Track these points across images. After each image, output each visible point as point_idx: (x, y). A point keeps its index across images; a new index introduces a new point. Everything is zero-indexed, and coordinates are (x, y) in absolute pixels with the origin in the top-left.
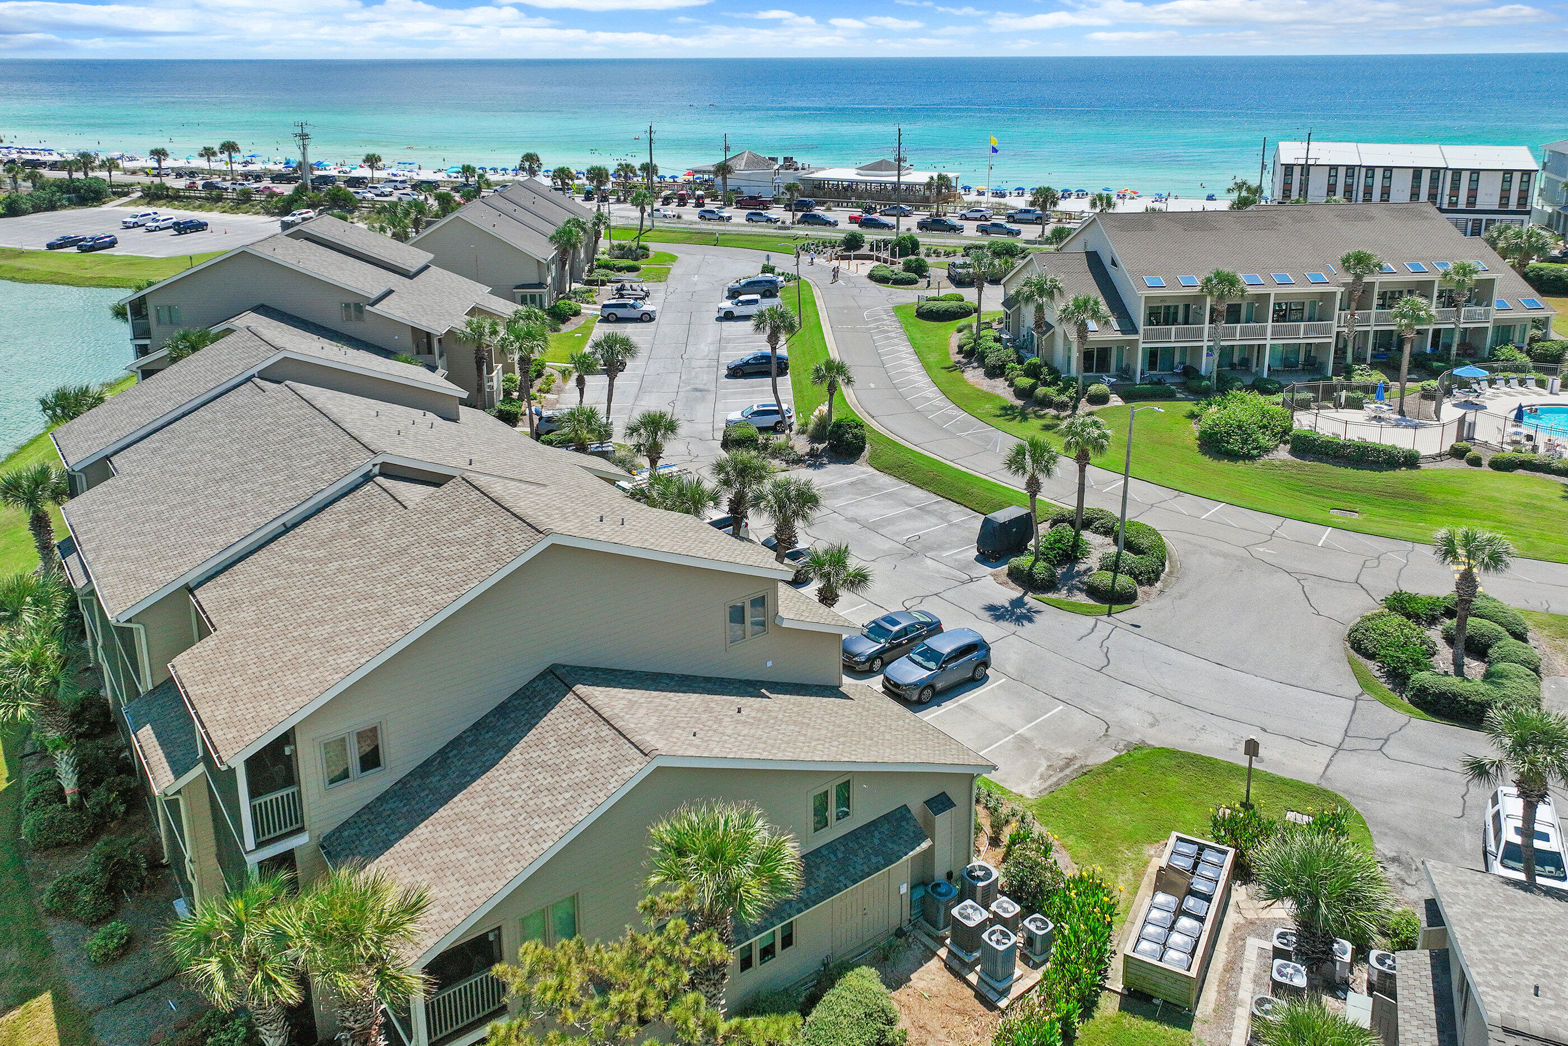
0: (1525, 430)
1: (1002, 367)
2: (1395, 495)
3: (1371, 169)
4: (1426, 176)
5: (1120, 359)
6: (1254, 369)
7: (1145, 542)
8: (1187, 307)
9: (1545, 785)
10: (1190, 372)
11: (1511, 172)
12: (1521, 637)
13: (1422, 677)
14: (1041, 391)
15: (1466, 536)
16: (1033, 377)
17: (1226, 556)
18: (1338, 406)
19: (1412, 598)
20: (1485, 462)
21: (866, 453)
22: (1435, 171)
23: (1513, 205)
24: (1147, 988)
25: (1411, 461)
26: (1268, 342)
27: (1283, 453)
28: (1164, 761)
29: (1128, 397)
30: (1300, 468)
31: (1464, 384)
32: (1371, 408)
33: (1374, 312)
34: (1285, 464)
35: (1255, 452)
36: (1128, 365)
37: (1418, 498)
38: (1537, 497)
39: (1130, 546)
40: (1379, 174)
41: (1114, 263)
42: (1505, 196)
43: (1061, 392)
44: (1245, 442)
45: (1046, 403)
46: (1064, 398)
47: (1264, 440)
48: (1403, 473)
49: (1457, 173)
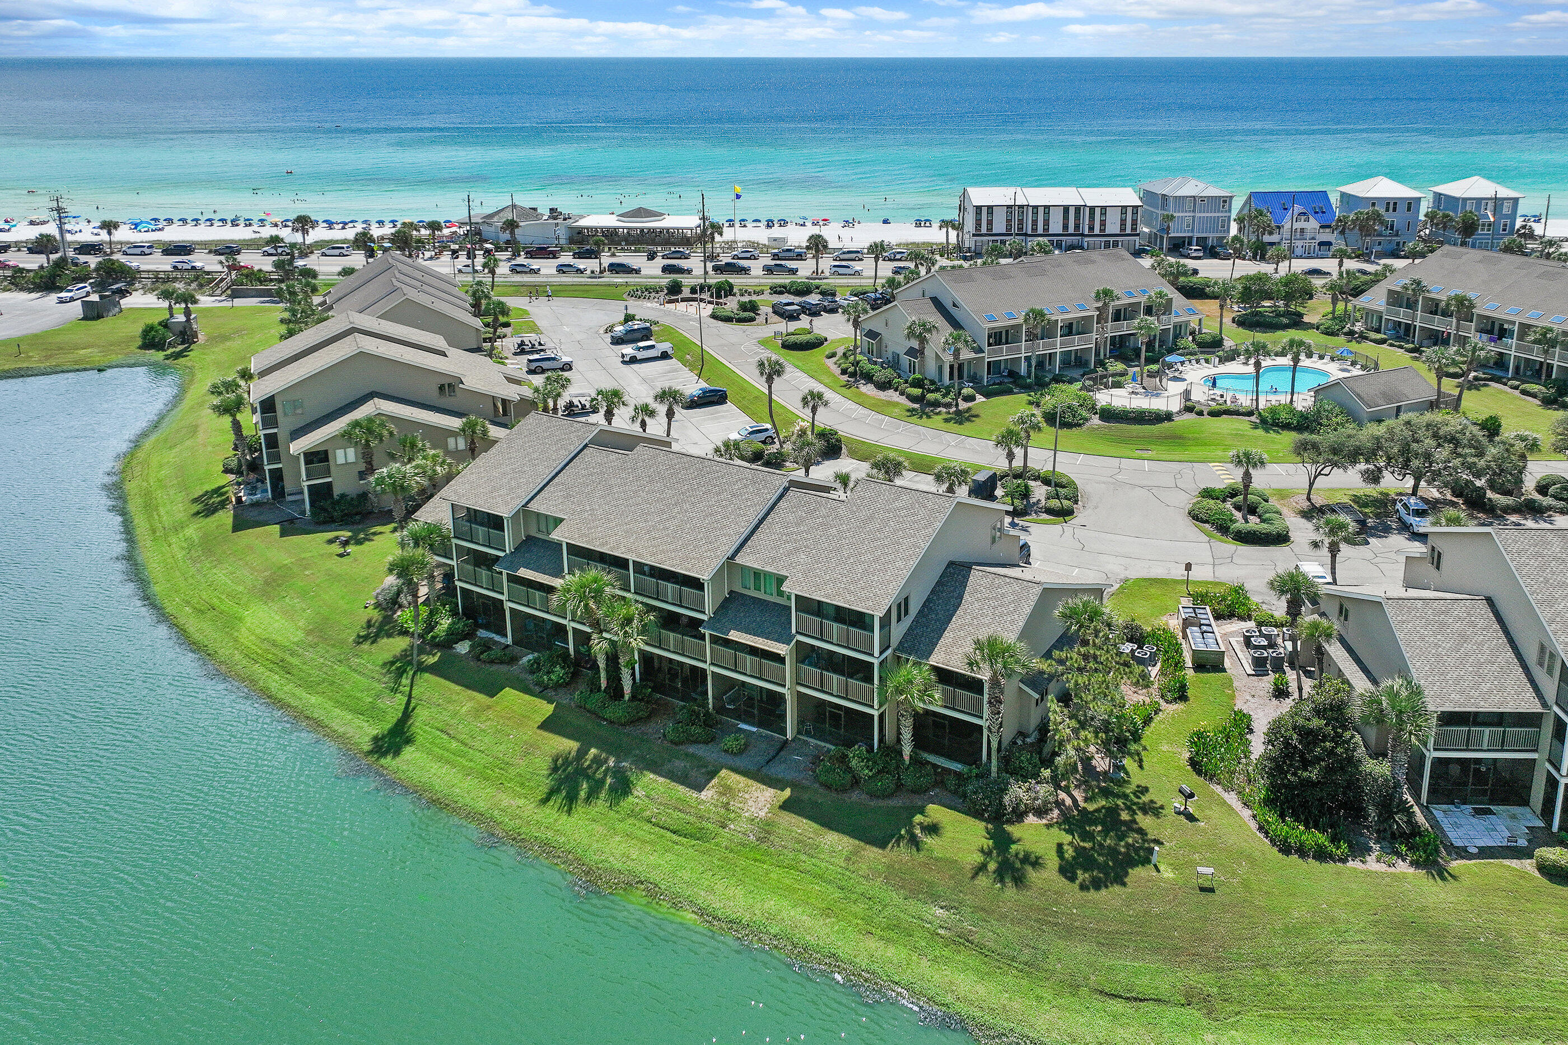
0: (1219, 392)
1: (890, 382)
2: (1166, 438)
3: (1035, 207)
4: (1072, 212)
5: (969, 371)
6: (1048, 367)
7: (1064, 481)
8: (1007, 331)
9: (1338, 547)
10: (1013, 374)
11: (1126, 207)
12: (1267, 501)
13: (1234, 527)
14: (931, 396)
15: (1244, 454)
16: (920, 387)
17: (1104, 483)
18: (1106, 387)
19: (1213, 490)
20: (1205, 413)
21: (844, 450)
22: (1078, 209)
23: (1128, 231)
24: (1203, 662)
25: (1168, 417)
26: (1058, 350)
27: (1096, 420)
28: (1143, 584)
29: (988, 395)
30: (1110, 428)
31: (1170, 366)
32: (1129, 387)
33: (1110, 324)
34: (1100, 427)
35: (1081, 422)
36: (975, 373)
37: (1180, 437)
38: (1239, 430)
39: (1057, 485)
40: (1041, 210)
41: (954, 305)
42: (1123, 223)
43: (944, 396)
44: (1074, 416)
45: (936, 404)
46: (948, 400)
47: (1084, 413)
48: (1166, 424)
49: (1092, 209)
